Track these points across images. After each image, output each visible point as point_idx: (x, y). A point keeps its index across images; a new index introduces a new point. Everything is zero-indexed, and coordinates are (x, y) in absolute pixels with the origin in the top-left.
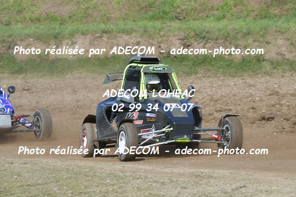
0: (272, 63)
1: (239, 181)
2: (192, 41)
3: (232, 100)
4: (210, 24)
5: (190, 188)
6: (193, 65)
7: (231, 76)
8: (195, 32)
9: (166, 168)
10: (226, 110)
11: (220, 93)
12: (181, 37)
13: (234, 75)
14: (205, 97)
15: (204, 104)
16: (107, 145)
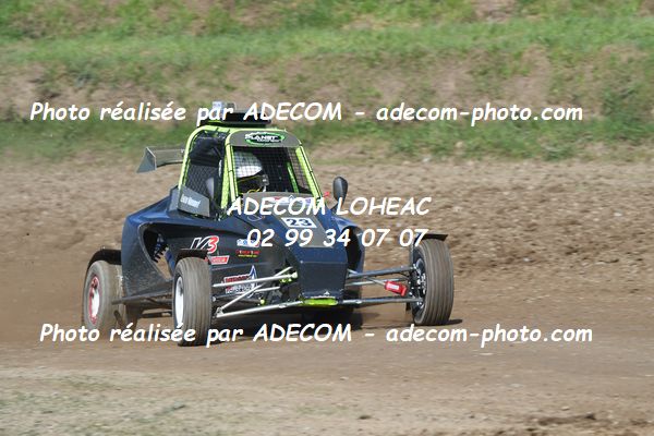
1: (170, 396)
2: (62, 86)
4: (100, 48)
5: (62, 411)
6: (65, 137)
8: (69, 65)
9: (7, 367)
11: (126, 201)
12: (38, 77)
14: (92, 210)
15: (91, 225)
16: (146, 312)
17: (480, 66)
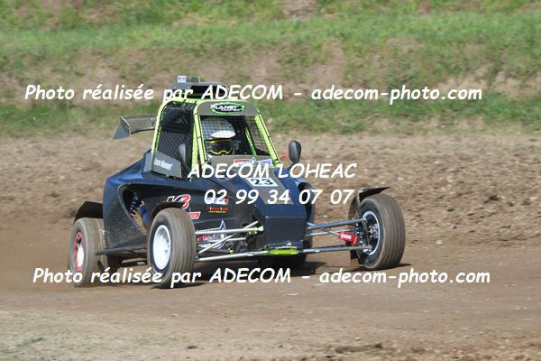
0: (87, 111)
1: (29, 330)
3: (14, 180)
7: (12, 136)
16: (124, 261)
17: (287, 56)
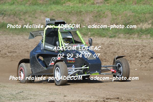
1: (19, 89)
3: (17, 47)
4: (6, 7)
7: (16, 34)
10: (13, 52)
11: (11, 43)
13: (18, 34)
14: (3, 45)
15: (2, 49)
17: (95, 15)
